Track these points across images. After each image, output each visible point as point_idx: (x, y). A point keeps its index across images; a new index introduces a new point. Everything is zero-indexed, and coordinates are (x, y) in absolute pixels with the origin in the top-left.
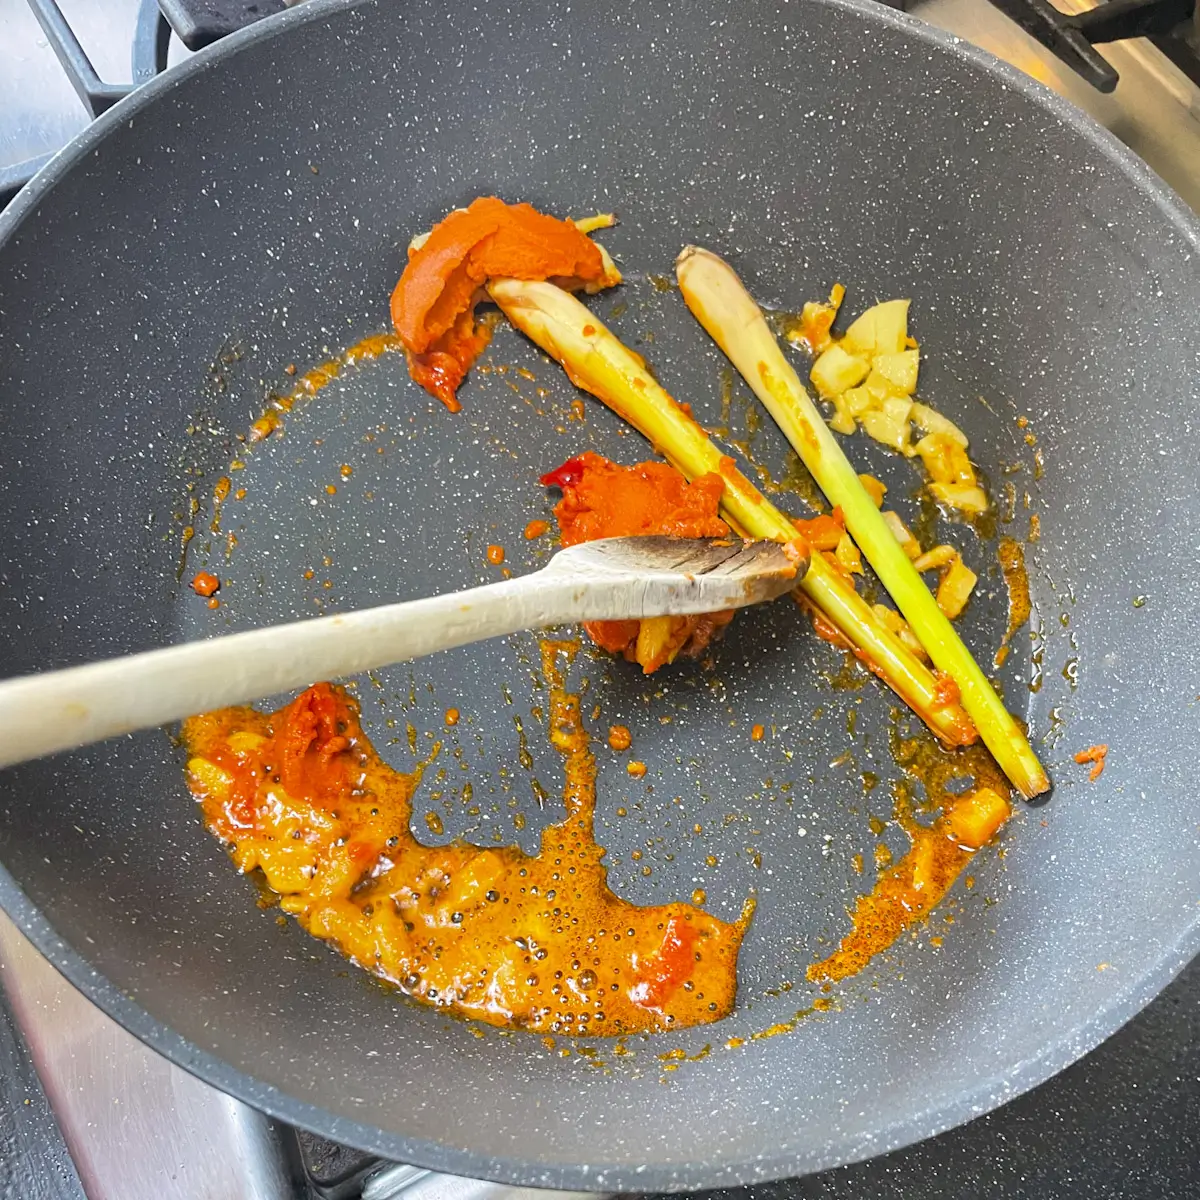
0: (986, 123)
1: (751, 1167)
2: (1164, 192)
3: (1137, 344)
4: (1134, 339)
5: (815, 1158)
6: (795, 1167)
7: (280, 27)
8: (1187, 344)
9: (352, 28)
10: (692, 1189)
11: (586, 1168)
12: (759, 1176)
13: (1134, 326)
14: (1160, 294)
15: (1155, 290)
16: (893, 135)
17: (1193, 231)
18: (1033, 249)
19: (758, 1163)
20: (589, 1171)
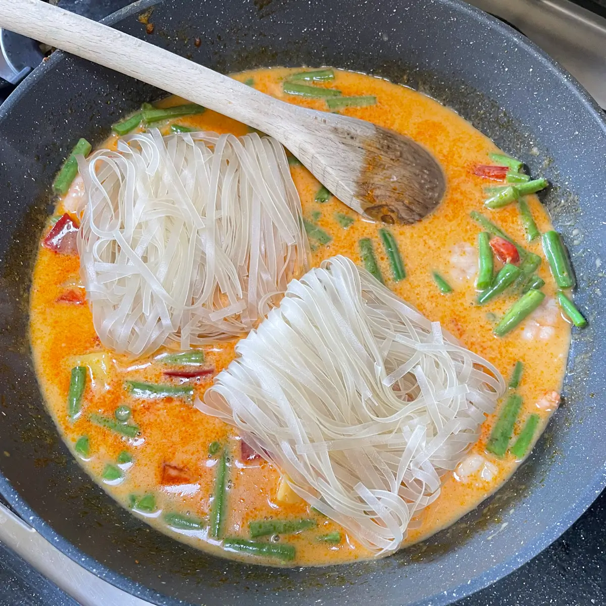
0: (395, 11)
1: (515, 559)
2: (495, 21)
3: (502, 95)
5: (540, 544)
6: (534, 552)
7: (34, 81)
8: (528, 90)
10: (495, 581)
12: (521, 563)
13: (498, 87)
14: (506, 69)
15: (504, 68)
16: (349, 28)
17: (514, 37)
18: (435, 64)
20: (447, 593)
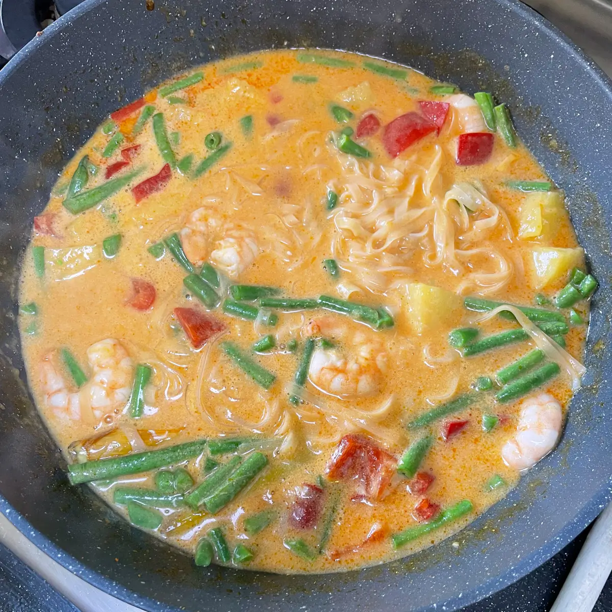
1: (510, 573)
4: (518, 81)
5: (537, 559)
6: (530, 567)
7: (26, 56)
9: (63, 42)
11: (435, 605)
12: (516, 577)
16: (361, 8)
19: (513, 571)
20: (437, 605)
